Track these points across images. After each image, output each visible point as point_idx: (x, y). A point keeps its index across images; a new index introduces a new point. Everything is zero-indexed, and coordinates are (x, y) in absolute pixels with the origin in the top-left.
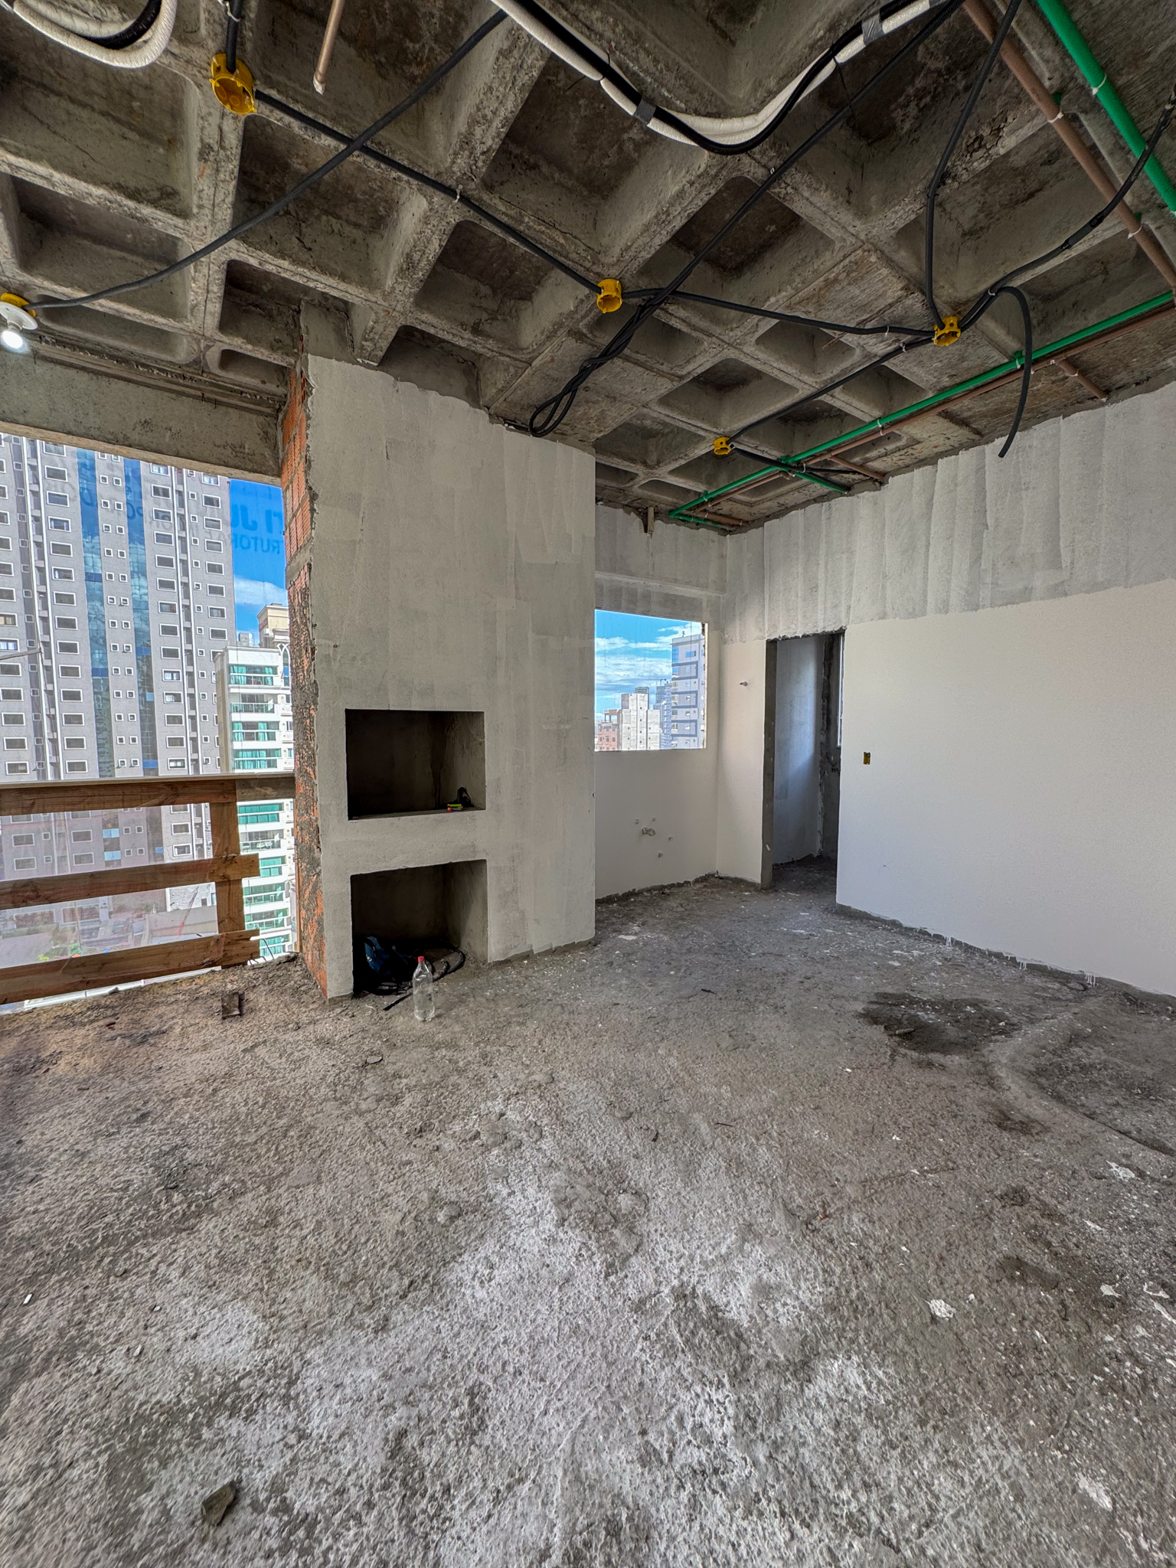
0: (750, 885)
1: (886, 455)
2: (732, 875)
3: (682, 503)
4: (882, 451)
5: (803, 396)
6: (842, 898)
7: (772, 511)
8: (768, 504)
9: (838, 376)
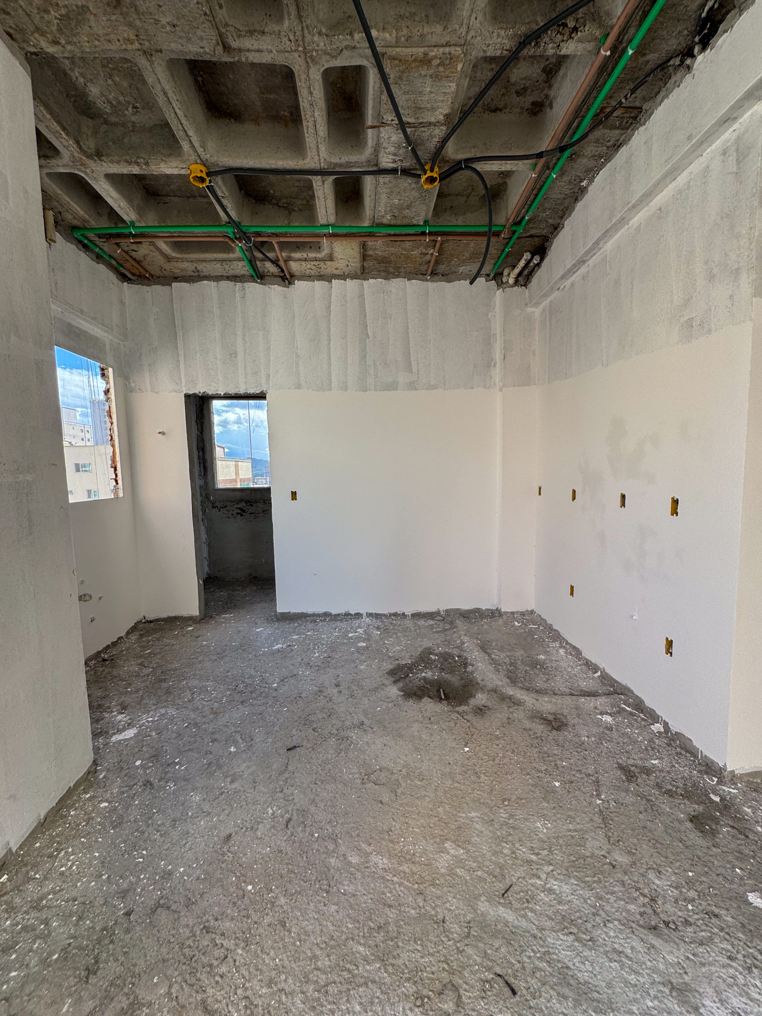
0: (190, 620)
1: (305, 260)
2: (165, 615)
3: (93, 223)
4: (305, 255)
5: (306, 167)
6: (282, 607)
7: (184, 274)
8: (185, 265)
9: (341, 165)
